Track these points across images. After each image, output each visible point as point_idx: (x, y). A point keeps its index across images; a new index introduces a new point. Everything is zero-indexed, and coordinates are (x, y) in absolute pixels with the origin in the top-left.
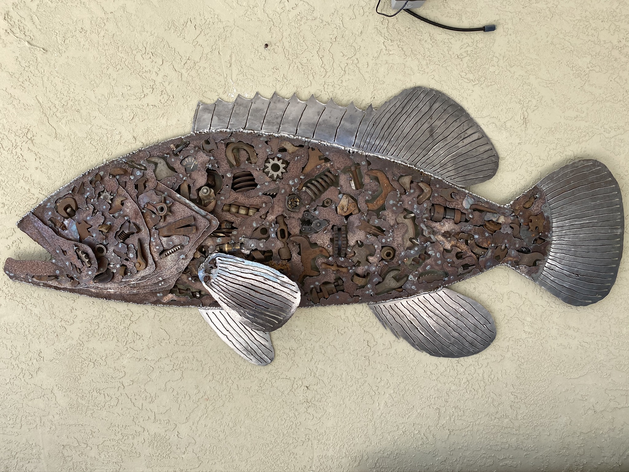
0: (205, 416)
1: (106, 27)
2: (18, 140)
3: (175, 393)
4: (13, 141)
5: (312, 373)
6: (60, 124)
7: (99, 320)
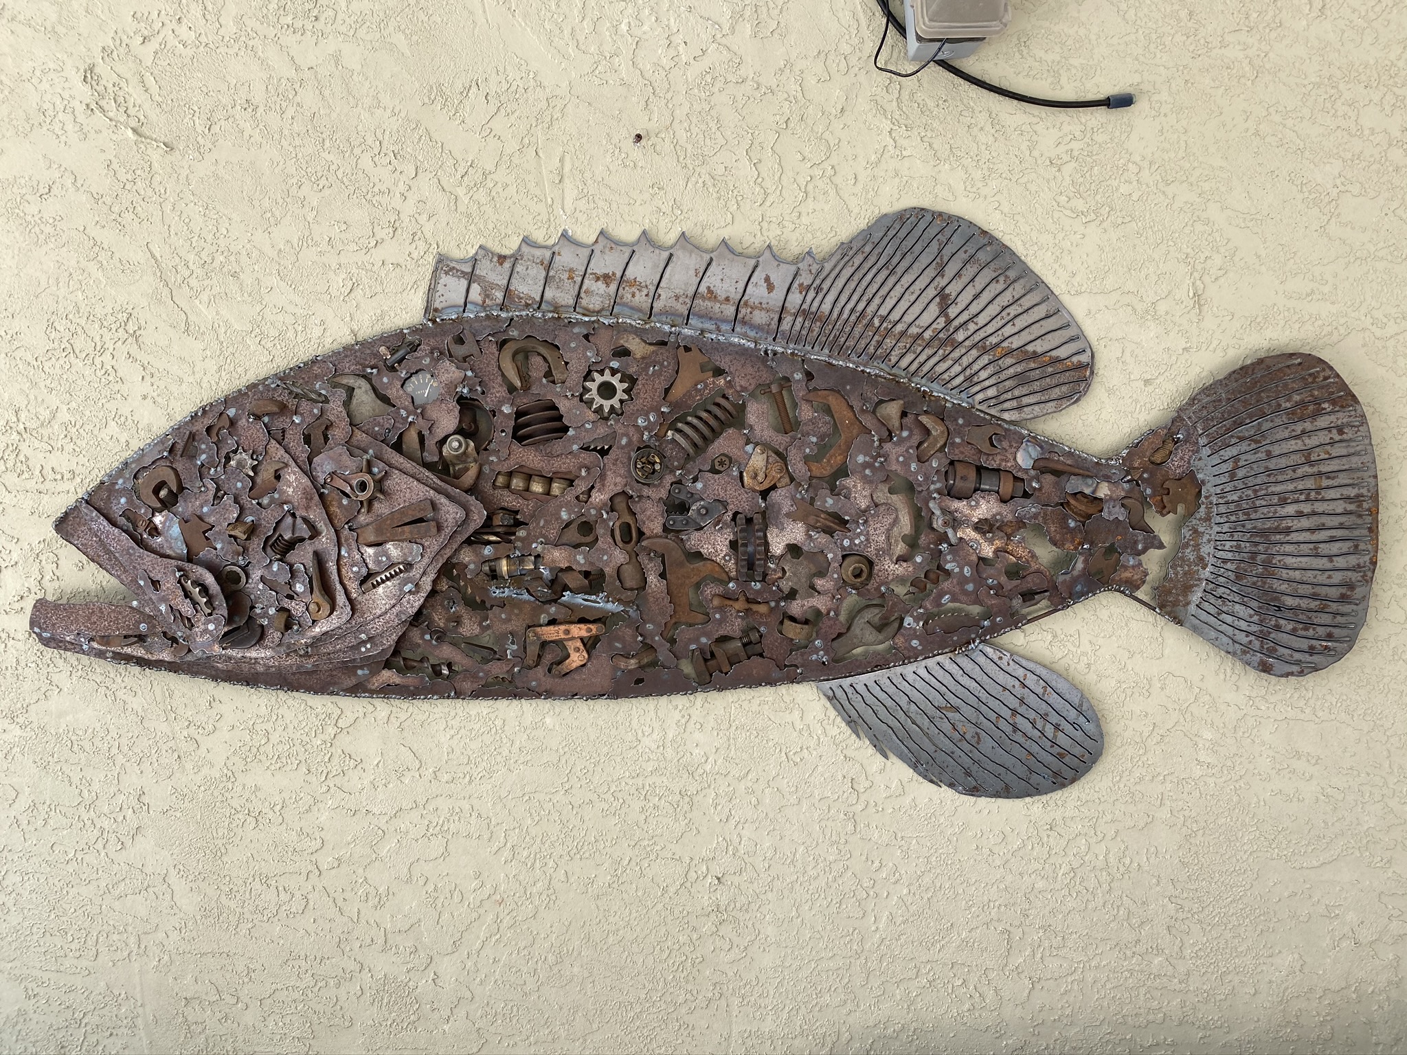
0: (494, 940)
1: (298, 99)
2: (107, 338)
3: (430, 887)
4: (97, 339)
5: (730, 848)
6: (197, 302)
7: (269, 726)
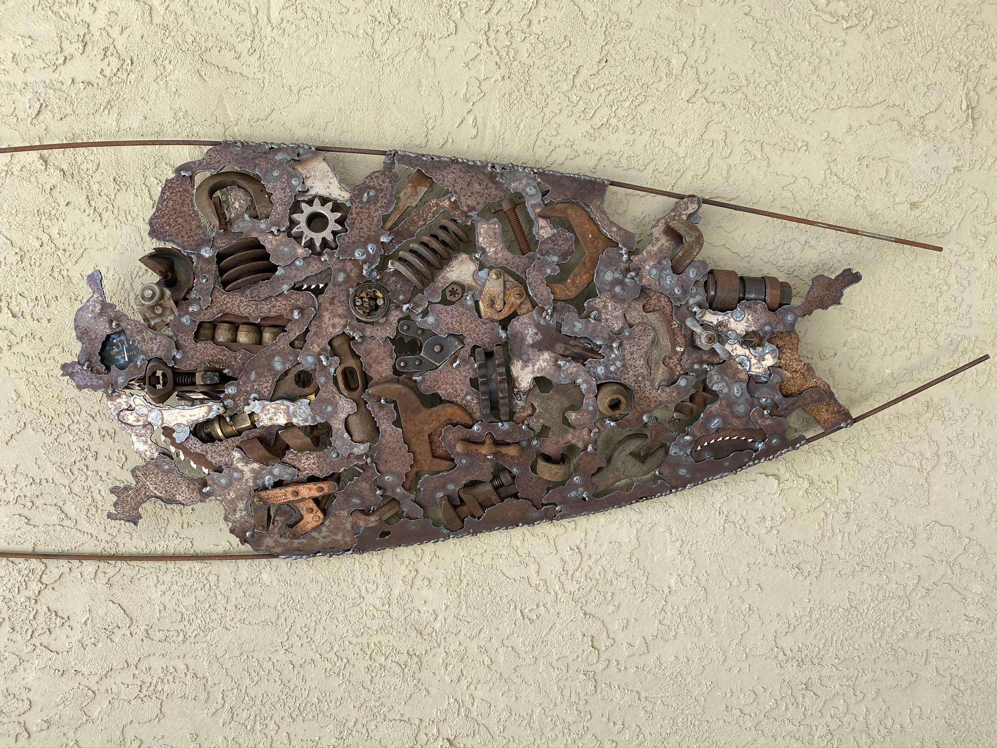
5: (463, 710)
